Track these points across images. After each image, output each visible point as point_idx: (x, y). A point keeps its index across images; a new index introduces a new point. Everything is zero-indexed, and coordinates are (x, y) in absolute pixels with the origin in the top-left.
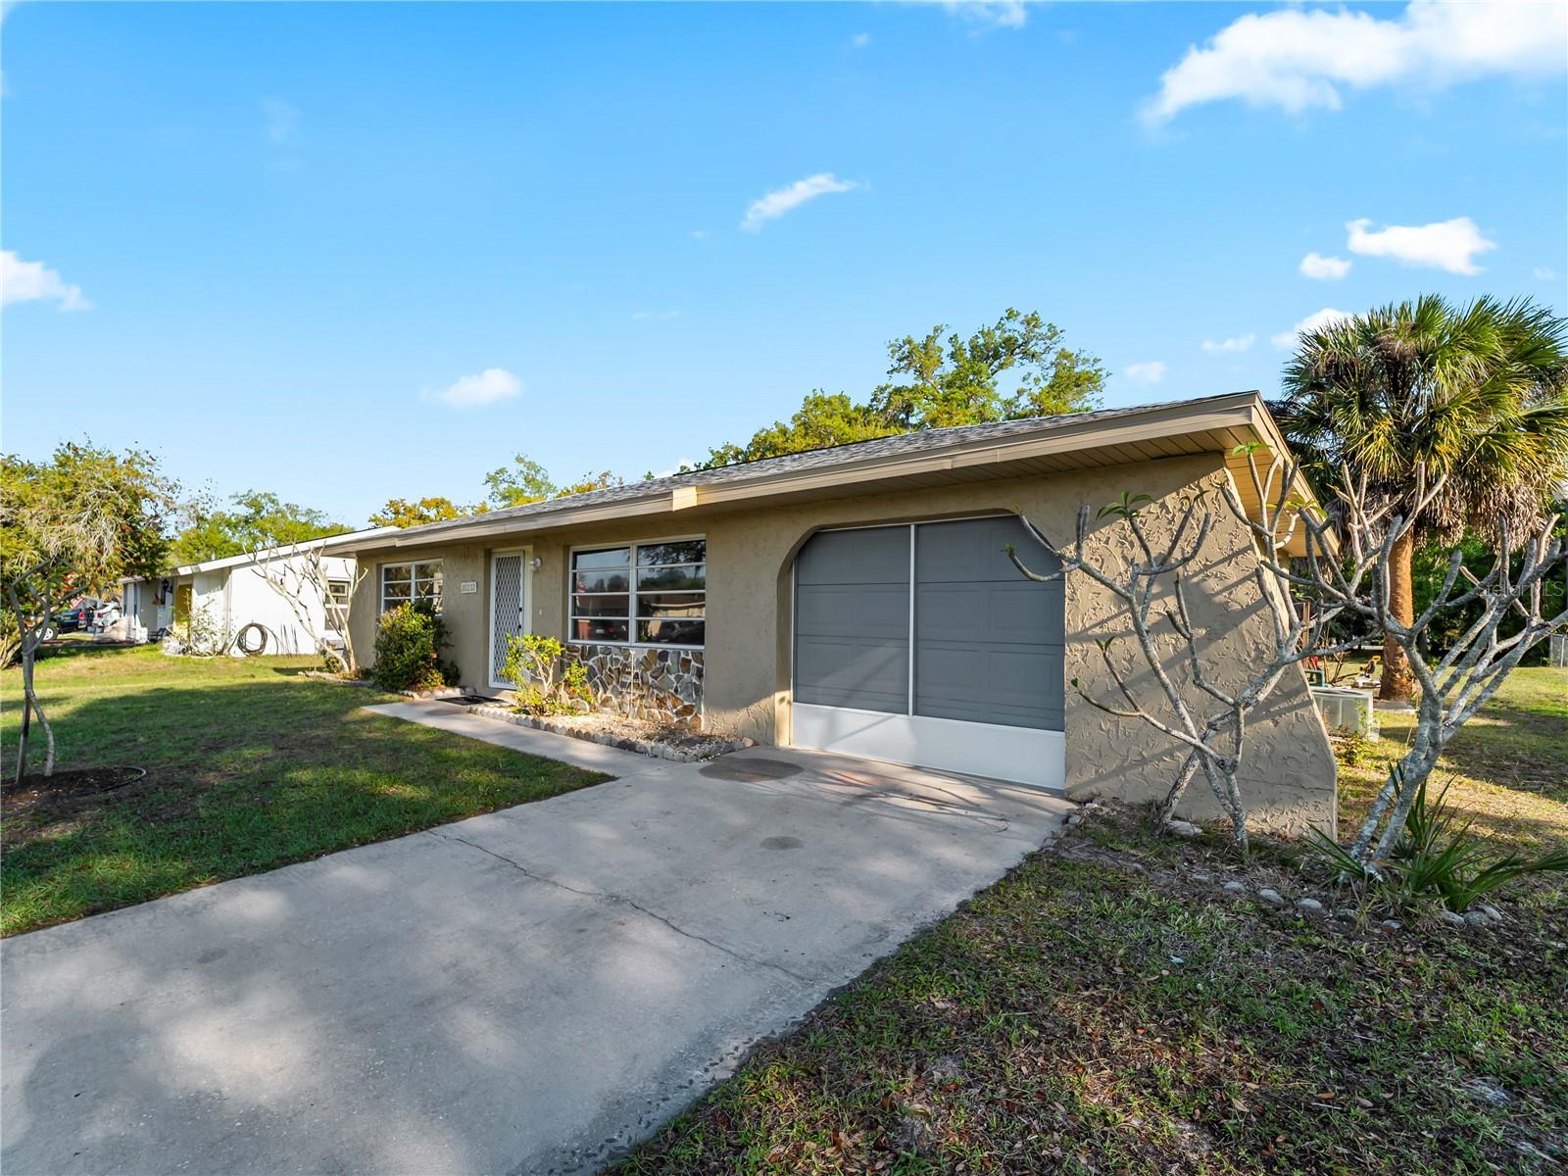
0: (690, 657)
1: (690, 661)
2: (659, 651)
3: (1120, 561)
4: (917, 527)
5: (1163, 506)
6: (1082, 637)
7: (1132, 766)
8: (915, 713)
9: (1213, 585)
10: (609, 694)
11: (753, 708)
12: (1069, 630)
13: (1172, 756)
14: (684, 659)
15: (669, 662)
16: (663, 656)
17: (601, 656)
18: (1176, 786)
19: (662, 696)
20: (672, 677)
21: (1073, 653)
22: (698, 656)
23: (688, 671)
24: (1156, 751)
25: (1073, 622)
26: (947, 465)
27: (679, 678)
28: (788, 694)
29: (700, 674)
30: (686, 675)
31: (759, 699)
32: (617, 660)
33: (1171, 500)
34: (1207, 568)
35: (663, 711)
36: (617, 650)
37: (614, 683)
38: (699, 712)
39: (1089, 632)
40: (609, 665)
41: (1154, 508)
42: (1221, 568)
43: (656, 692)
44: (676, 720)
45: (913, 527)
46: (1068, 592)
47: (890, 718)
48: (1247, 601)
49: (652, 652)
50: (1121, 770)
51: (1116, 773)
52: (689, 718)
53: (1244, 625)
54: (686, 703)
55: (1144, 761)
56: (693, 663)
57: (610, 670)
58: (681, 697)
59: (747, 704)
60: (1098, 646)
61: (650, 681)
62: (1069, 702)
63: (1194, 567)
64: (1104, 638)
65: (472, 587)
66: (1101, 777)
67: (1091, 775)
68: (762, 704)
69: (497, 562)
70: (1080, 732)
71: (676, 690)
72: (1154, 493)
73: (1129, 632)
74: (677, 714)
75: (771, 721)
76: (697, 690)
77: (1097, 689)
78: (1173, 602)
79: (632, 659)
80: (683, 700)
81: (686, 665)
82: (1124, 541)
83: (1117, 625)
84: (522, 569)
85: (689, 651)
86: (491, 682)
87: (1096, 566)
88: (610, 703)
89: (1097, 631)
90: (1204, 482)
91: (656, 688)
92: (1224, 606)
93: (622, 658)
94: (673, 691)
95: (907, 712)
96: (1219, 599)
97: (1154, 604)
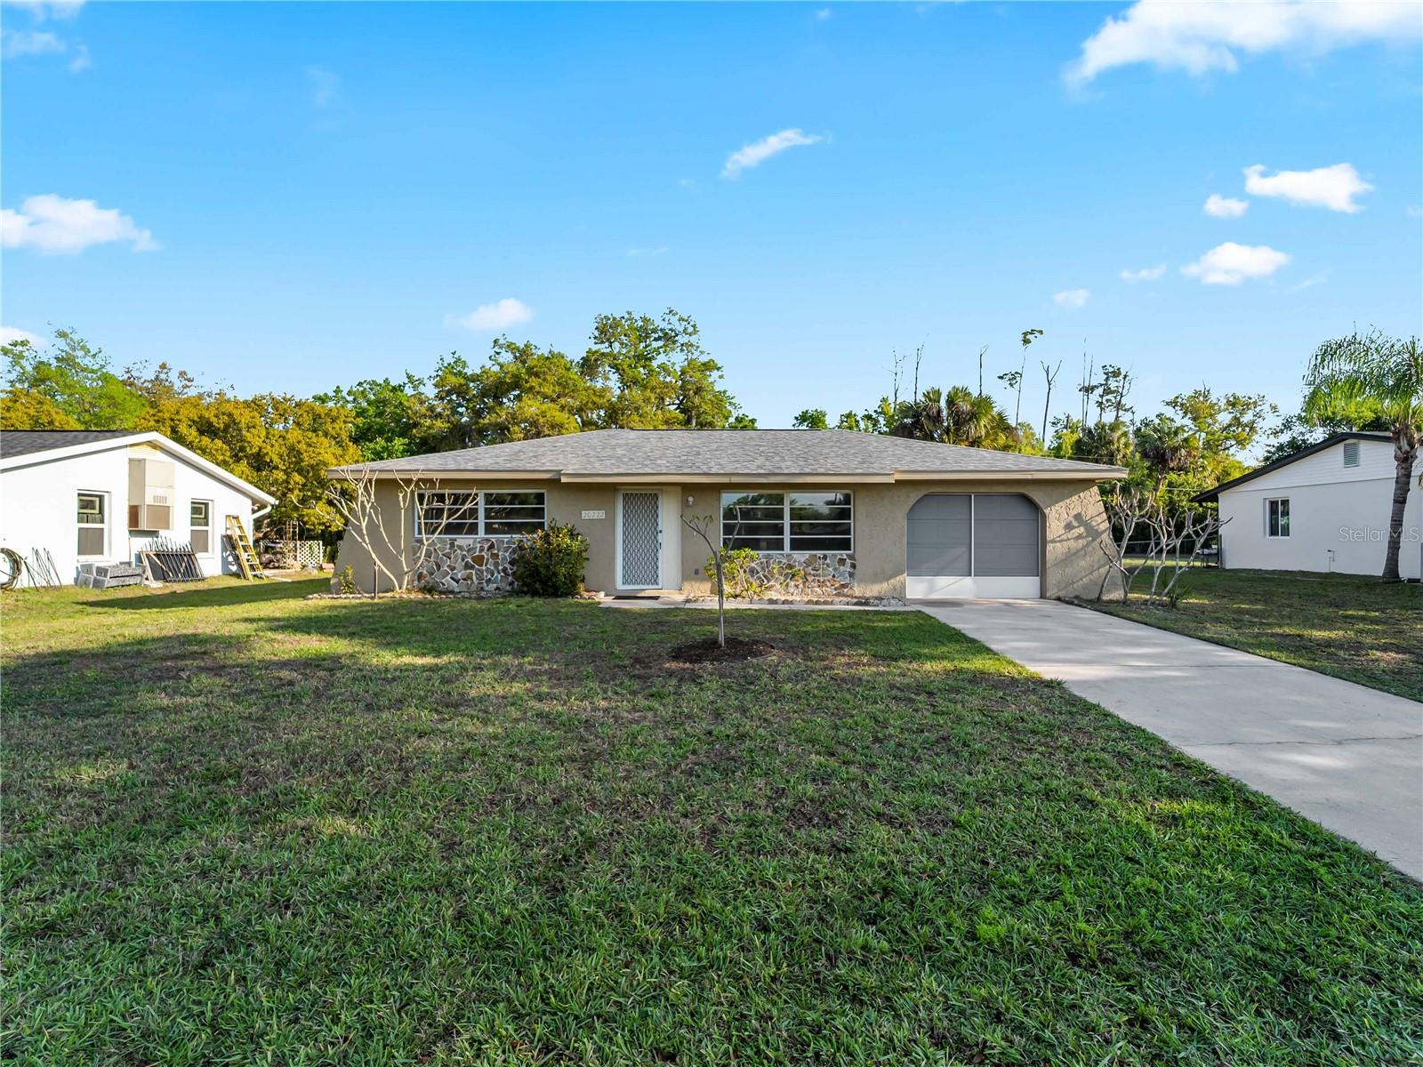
0: (845, 557)
1: (846, 560)
2: (818, 555)
3: (1066, 515)
4: (975, 496)
6: (1053, 541)
7: (1069, 586)
8: (974, 576)
9: (1094, 524)
10: (772, 583)
11: (891, 581)
12: (1048, 539)
13: (1082, 580)
14: (840, 560)
15: (828, 561)
16: (823, 558)
17: (763, 560)
18: (1103, 586)
19: (822, 580)
20: (831, 569)
21: (1049, 547)
22: (850, 557)
23: (844, 565)
24: (1078, 579)
25: (1049, 536)
27: (835, 569)
28: (908, 573)
29: (854, 566)
30: (842, 568)
31: (894, 575)
34: (1092, 518)
35: (823, 589)
37: (778, 576)
38: (853, 586)
39: (1055, 540)
41: (1077, 497)
42: (1096, 518)
43: (817, 578)
44: (835, 593)
45: (973, 496)
46: (1048, 525)
47: (961, 579)
48: (1103, 529)
49: (811, 556)
50: (1065, 587)
52: (846, 591)
53: (1102, 537)
54: (842, 583)
55: (1073, 583)
58: (838, 580)
59: (888, 579)
60: (1058, 544)
61: (812, 572)
62: (1048, 565)
63: (1088, 517)
64: (1060, 541)
65: (599, 514)
66: (1059, 590)
67: (1055, 590)
68: (898, 578)
69: (626, 496)
70: (1053, 577)
71: (834, 576)
72: (1077, 492)
73: (1068, 539)
74: (835, 589)
75: (903, 587)
76: (851, 575)
77: (1058, 560)
78: (1082, 529)
79: (795, 561)
80: (841, 581)
81: (842, 561)
82: (1067, 507)
83: (1064, 537)
84: (660, 503)
85: (844, 554)
86: (620, 586)
87: (1058, 516)
88: (775, 588)
89: (1058, 539)
90: (1091, 490)
91: (817, 576)
92: (1097, 530)
93: (784, 561)
94: (831, 577)
95: (970, 575)
96: (1096, 528)
97: (1076, 530)
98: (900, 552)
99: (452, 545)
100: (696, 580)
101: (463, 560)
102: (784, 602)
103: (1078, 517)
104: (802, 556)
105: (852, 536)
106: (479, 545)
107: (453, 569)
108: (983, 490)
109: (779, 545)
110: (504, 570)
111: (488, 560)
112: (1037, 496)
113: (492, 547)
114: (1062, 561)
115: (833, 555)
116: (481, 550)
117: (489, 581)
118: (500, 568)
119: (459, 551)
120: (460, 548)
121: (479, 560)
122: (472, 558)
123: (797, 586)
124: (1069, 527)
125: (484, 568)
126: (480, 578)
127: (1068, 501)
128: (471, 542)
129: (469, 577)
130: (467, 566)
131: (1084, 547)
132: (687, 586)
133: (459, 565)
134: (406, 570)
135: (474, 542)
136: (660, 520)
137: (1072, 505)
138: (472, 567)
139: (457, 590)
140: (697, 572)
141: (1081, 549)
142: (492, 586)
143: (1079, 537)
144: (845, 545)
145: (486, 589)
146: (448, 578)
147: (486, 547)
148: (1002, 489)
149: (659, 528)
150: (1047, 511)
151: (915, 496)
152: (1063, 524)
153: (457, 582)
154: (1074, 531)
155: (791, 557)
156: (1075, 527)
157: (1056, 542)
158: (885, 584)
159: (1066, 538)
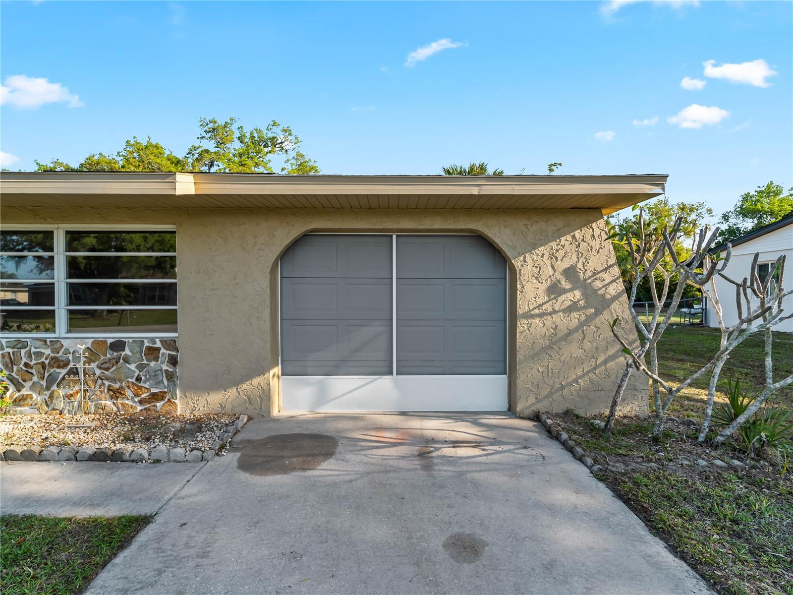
0: (158, 344)
1: (158, 349)
2: (109, 341)
3: (550, 268)
4: (397, 236)
5: (574, 237)
6: (528, 316)
7: (556, 391)
8: (397, 374)
9: (598, 284)
10: (25, 392)
11: (245, 386)
12: (520, 311)
13: (577, 382)
14: (149, 349)
15: (127, 352)
16: (118, 346)
17: (7, 350)
19: (117, 386)
20: (132, 367)
21: (522, 325)
22: (170, 344)
23: (155, 359)
24: (569, 380)
25: (522, 307)
26: (474, 191)
27: (141, 367)
28: (277, 370)
29: (173, 361)
30: (153, 364)
31: (249, 377)
32: (39, 354)
33: (577, 234)
34: (595, 274)
35: (119, 401)
36: (39, 343)
37: (35, 379)
38: (174, 396)
39: (532, 312)
40: (24, 360)
41: (569, 238)
42: (601, 275)
43: (107, 383)
44: (139, 408)
45: (394, 237)
46: (519, 286)
47: (375, 379)
48: (613, 293)
49: (98, 342)
50: (550, 394)
51: (547, 396)
52: (159, 404)
53: (612, 307)
54: (153, 390)
55: (563, 387)
56: (163, 350)
57: (26, 365)
58: (147, 385)
59: (236, 383)
60: (537, 320)
61: (99, 372)
62: (520, 356)
63: (589, 274)
64: (541, 316)
66: (538, 401)
67: (532, 399)
68: (255, 381)
70: (526, 375)
71: (138, 379)
72: (569, 229)
73: (555, 312)
74: (141, 402)
75: (266, 396)
76: (170, 376)
77: (537, 348)
78: (578, 294)
79: (67, 352)
80: (149, 387)
81: (153, 352)
82: (552, 256)
83: (548, 307)
85: (157, 339)
87: (536, 271)
88: (29, 401)
89: (537, 311)
90: (594, 225)
91: (107, 379)
92: (603, 296)
93: (47, 352)
94: (134, 380)
95: (391, 373)
96: (601, 292)
97: (568, 295)
103: (570, 273)
105: (180, 307)
108: (407, 224)
114: (544, 349)
115: (139, 342)
124: (554, 290)
127: (554, 244)
131: (581, 325)
137: (560, 255)
141: (576, 329)
143: (573, 307)
148: (438, 224)
150: (517, 263)
152: (544, 286)
154: (563, 297)
155: (58, 345)
156: (565, 291)
157: (533, 317)
158: (232, 392)
159: (550, 309)
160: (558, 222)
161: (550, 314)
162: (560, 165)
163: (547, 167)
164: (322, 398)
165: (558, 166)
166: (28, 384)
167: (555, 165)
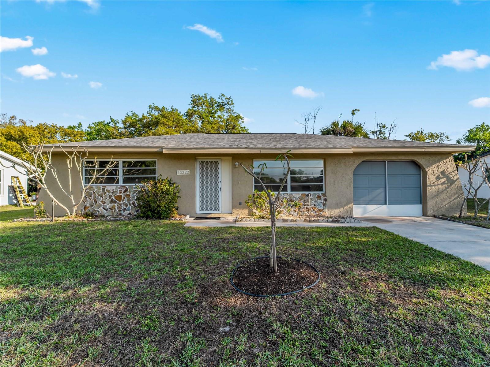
0: (321, 195)
1: (321, 196)
2: (306, 194)
3: (437, 171)
4: (388, 161)
5: (444, 162)
6: (431, 186)
7: (439, 209)
8: (388, 204)
9: (451, 176)
11: (346, 207)
12: (428, 184)
13: (446, 206)
14: (318, 196)
15: (311, 197)
19: (309, 207)
20: (313, 202)
21: (429, 189)
22: (325, 195)
23: (320, 199)
24: (443, 205)
26: (424, 150)
27: (315, 202)
29: (325, 200)
30: (319, 201)
31: (347, 204)
33: (445, 161)
34: (450, 173)
37: (284, 205)
38: (325, 210)
41: (442, 162)
42: (452, 173)
44: (315, 214)
46: (428, 177)
47: (381, 206)
48: (456, 178)
49: (302, 194)
51: (436, 210)
52: (321, 213)
53: (455, 183)
54: (319, 209)
55: (441, 208)
56: (322, 197)
57: (282, 201)
58: (317, 207)
59: (343, 207)
60: (433, 187)
61: (303, 203)
62: (428, 198)
63: (448, 173)
64: (434, 186)
65: (187, 172)
66: (434, 212)
67: (432, 211)
68: (349, 206)
69: (201, 162)
70: (431, 204)
71: (315, 205)
72: (442, 159)
73: (438, 184)
74: (315, 212)
75: (352, 210)
76: (324, 205)
77: (433, 196)
78: (445, 179)
79: (294, 197)
82: (437, 168)
83: (436, 183)
84: (220, 166)
85: (320, 193)
86: (198, 211)
87: (433, 172)
88: (283, 212)
89: (433, 184)
90: (450, 158)
91: (306, 205)
92: (453, 179)
93: (288, 197)
94: (313, 206)
95: (386, 204)
96: (452, 178)
97: (442, 179)
98: (349, 192)
99: (104, 190)
100: (240, 208)
101: (110, 198)
102: (291, 221)
103: (443, 173)
104: (297, 195)
105: (324, 184)
106: (119, 190)
107: (104, 203)
108: (394, 158)
109: (285, 189)
110: (133, 203)
111: (124, 198)
112: (421, 161)
113: (126, 190)
114: (435, 196)
115: (315, 194)
116: (120, 193)
117: (124, 210)
118: (131, 202)
119: (108, 193)
120: (108, 191)
121: (119, 198)
122: (115, 197)
123: (295, 211)
124: (438, 178)
125: (122, 202)
126: (119, 208)
127: (438, 164)
128: (114, 188)
129: (113, 208)
130: (112, 201)
131: (446, 188)
132: (235, 211)
133: (108, 201)
134: (74, 204)
135: (116, 187)
136: (220, 175)
137: (440, 166)
138: (115, 202)
139: (106, 215)
140: (240, 204)
141: (445, 190)
142: (126, 213)
143: (444, 183)
144: (320, 188)
145: (123, 214)
146: (101, 208)
147: (123, 191)
148: (403, 158)
149: (220, 180)
150: (427, 169)
151: (358, 161)
152: (435, 177)
153: (107, 210)
154: (441, 180)
155: (292, 195)
156: (442, 178)
157: (432, 186)
158: (342, 209)
159: (437, 184)
160: (439, 157)
161: (437, 185)
162: (359, 110)
163: (351, 112)
164: (365, 212)
165: (357, 111)
166: (282, 207)
167: (355, 110)
